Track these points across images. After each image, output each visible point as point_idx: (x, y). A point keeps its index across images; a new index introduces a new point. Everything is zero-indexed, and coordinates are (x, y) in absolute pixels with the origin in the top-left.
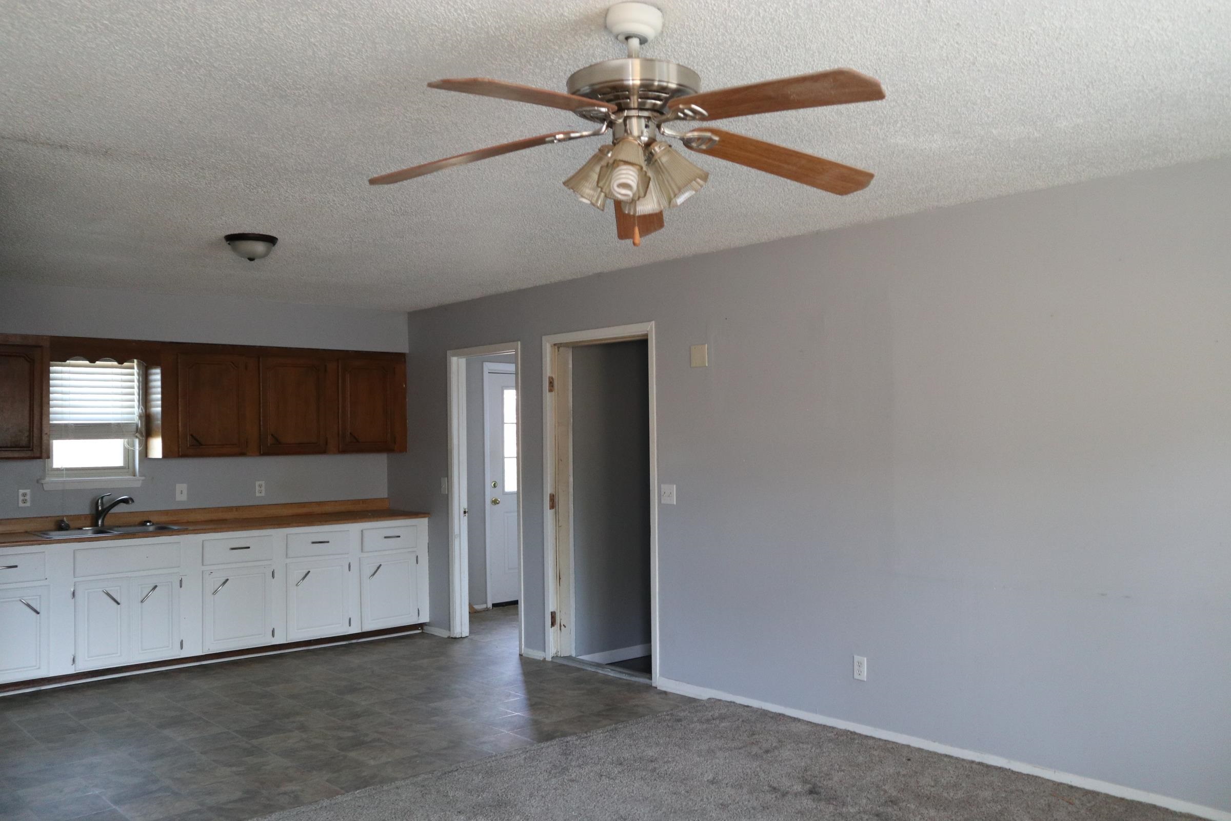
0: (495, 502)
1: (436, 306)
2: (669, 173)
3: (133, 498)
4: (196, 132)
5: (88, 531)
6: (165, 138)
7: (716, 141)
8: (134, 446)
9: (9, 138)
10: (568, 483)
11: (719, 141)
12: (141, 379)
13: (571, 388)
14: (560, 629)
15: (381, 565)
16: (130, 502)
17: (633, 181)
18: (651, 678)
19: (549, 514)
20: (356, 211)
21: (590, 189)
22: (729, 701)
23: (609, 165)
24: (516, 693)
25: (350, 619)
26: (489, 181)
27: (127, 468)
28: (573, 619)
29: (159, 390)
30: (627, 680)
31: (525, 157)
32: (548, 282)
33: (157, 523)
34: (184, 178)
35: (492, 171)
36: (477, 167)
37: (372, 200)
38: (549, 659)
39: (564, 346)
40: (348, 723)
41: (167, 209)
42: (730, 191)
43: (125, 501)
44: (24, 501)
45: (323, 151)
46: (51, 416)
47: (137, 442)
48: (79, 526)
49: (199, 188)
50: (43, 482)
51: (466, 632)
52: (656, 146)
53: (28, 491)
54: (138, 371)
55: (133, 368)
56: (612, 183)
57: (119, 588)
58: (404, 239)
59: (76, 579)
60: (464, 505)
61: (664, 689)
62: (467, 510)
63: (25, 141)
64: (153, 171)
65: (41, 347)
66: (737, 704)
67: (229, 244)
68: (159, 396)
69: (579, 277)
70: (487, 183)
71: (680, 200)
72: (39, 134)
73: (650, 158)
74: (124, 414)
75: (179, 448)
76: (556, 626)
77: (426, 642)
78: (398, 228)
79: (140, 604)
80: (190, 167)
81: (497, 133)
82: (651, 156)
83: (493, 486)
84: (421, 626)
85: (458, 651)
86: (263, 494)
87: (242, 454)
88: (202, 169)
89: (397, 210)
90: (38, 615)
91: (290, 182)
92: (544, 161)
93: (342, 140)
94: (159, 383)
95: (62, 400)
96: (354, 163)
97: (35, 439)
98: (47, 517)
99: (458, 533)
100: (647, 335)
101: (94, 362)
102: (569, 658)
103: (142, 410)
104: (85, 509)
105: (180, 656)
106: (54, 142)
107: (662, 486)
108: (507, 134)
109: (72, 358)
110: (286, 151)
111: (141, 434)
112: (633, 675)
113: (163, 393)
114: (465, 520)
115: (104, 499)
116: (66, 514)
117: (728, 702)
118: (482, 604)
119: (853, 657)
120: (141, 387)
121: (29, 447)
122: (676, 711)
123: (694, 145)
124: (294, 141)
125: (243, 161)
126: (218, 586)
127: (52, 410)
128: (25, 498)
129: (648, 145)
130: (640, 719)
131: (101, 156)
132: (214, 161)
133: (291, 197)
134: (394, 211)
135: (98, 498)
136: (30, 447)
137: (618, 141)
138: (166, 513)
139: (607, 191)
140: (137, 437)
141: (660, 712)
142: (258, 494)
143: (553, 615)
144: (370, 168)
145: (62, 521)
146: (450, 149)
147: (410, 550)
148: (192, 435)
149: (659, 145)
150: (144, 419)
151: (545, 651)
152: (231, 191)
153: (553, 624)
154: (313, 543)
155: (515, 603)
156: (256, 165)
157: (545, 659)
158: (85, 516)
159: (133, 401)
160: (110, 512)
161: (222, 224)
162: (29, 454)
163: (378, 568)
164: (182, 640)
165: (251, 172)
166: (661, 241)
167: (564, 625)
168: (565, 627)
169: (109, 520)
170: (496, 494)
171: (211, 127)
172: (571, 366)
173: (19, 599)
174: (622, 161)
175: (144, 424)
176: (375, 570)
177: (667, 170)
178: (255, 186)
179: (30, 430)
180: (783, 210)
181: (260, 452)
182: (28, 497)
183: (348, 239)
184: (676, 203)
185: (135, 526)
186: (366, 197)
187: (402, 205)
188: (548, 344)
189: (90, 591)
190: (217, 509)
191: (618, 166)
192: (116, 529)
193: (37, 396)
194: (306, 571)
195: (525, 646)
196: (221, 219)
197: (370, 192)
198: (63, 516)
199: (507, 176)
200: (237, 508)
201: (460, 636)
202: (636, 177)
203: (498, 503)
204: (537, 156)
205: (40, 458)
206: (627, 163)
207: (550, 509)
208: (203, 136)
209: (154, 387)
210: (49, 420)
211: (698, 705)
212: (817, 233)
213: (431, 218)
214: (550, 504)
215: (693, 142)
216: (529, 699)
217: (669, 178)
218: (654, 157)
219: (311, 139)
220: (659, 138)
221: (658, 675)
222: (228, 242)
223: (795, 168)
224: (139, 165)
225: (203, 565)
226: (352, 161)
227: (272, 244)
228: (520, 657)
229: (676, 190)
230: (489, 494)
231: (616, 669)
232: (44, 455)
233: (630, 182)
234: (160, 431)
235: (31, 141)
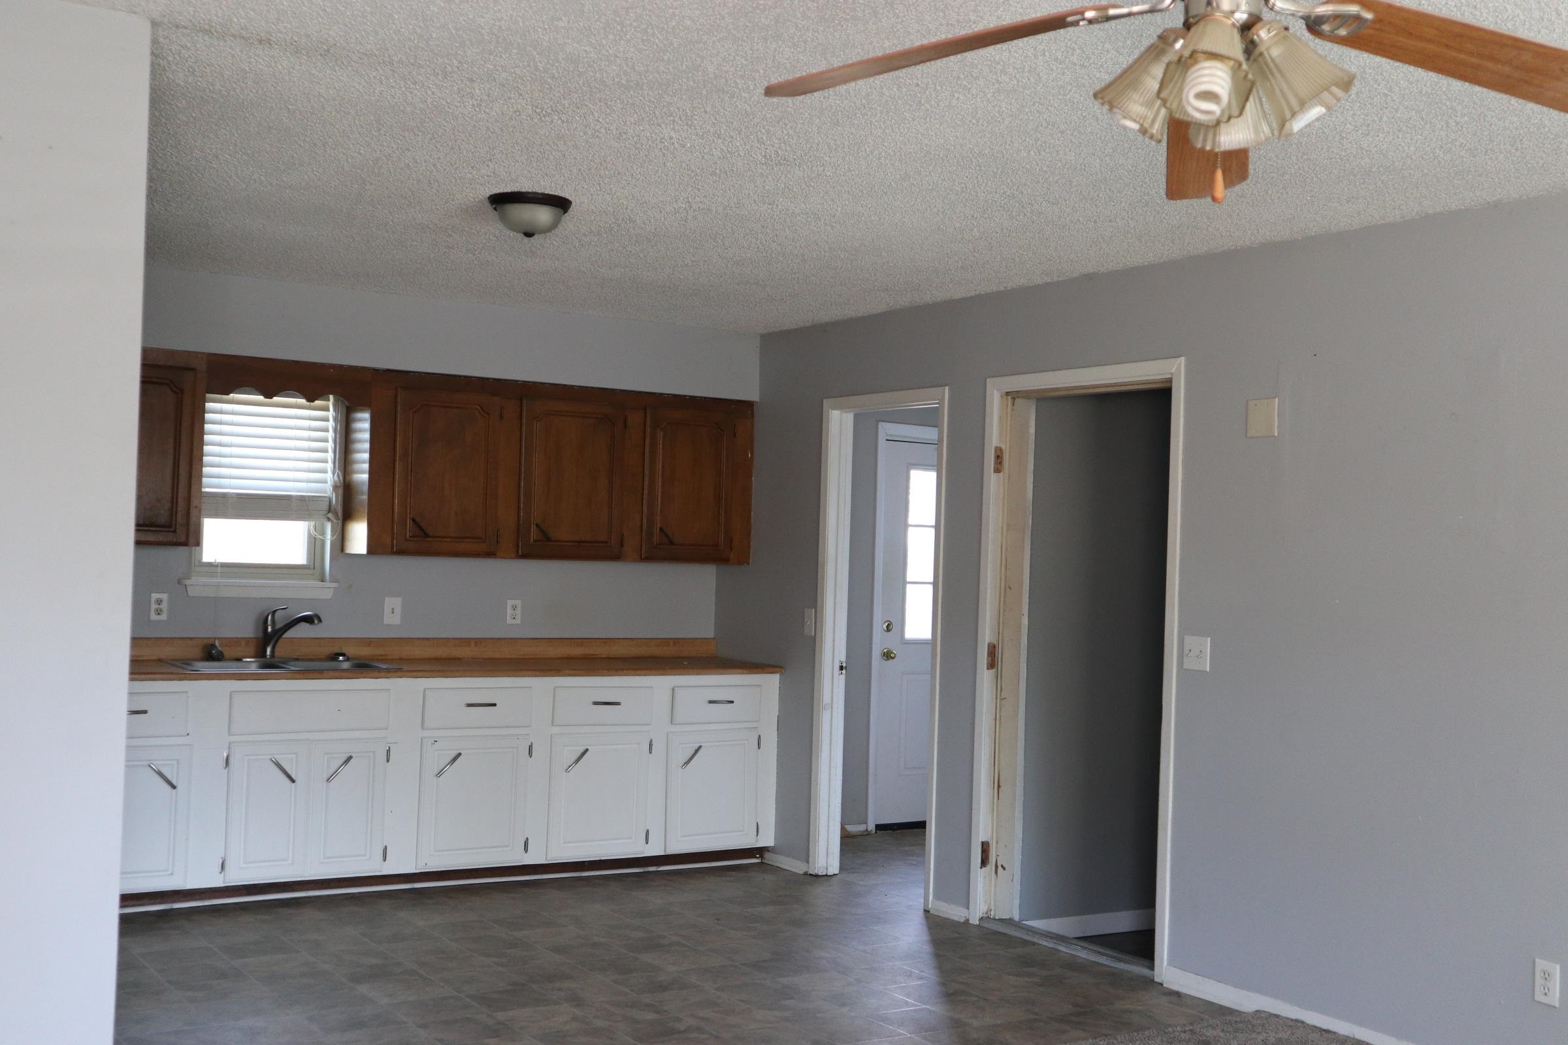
0: (888, 655)
1: (808, 324)
2: (1283, 76)
3: (319, 615)
4: (471, 17)
5: (251, 664)
6: (420, 27)
7: (1366, 20)
8: (323, 533)
9: (186, 28)
10: (1020, 627)
11: (1374, 21)
12: (339, 428)
13: (1031, 467)
14: (996, 872)
15: (700, 747)
16: (316, 622)
17: (1223, 88)
18: (1152, 968)
19: (985, 677)
20: (703, 157)
21: (1142, 105)
22: (1294, 1018)
23: (1183, 59)
24: (922, 972)
25: (648, 832)
26: (931, 106)
27: (313, 568)
28: (1018, 857)
29: (367, 446)
30: (1108, 966)
31: (998, 63)
32: (1002, 288)
33: (355, 659)
34: (440, 95)
35: (939, 88)
36: (915, 82)
37: (732, 137)
38: (975, 921)
39: (1023, 397)
40: (647, 999)
41: (408, 149)
42: (1348, 126)
43: (308, 620)
44: (159, 612)
45: (667, 51)
46: (204, 480)
47: (329, 527)
48: (239, 655)
49: (462, 114)
50: (188, 582)
51: (834, 868)
52: (1262, 28)
53: (164, 596)
54: (334, 414)
55: (326, 409)
56: (1185, 92)
57: (294, 756)
58: (775, 206)
59: (233, 739)
60: (841, 655)
61: (1175, 988)
62: (844, 665)
63: (208, 32)
64: (394, 84)
65: (193, 369)
66: (1308, 1025)
67: (495, 209)
68: (366, 456)
69: (1055, 279)
70: (927, 110)
71: (1297, 125)
72: (231, 21)
73: (1250, 48)
74: (310, 482)
75: (393, 539)
76: (988, 867)
77: (770, 877)
78: (767, 187)
79: (325, 783)
80: (452, 77)
81: (958, 21)
82: (1250, 46)
83: (886, 628)
84: (760, 851)
85: (821, 897)
86: (518, 621)
87: (490, 554)
88: (472, 81)
89: (770, 156)
90: (175, 790)
91: (606, 104)
92: (1029, 71)
93: (701, 33)
94: (366, 436)
95: (220, 456)
96: (714, 73)
97: (179, 514)
98: (191, 639)
99: (829, 702)
100: (1170, 381)
101: (271, 398)
102: (1009, 922)
103: (339, 477)
104: (247, 630)
105: (381, 871)
106: (252, 33)
107: (1188, 639)
108: (974, 23)
109: (237, 390)
110: (608, 51)
111: (336, 514)
112: (1120, 960)
113: (373, 451)
114: (841, 680)
115: (277, 615)
116: (220, 636)
117: (1292, 1020)
118: (860, 823)
119: (1534, 962)
120: (338, 440)
121: (169, 527)
122: (1199, 1026)
123: (1326, 28)
124: (622, 34)
125: (537, 69)
126: (444, 765)
127: (206, 470)
128: (161, 606)
129: (1246, 28)
130: (1135, 1034)
131: (319, 57)
132: (491, 67)
133: (603, 130)
134: (765, 157)
135: (266, 614)
136: (171, 527)
137: (1197, 19)
138: (368, 642)
139: (1174, 106)
140: (329, 519)
141: (1170, 1026)
142: (509, 621)
143: (985, 847)
144: (738, 81)
145: (213, 646)
146: (874, 49)
147: (746, 725)
148: (414, 520)
149: (1268, 26)
150: (341, 491)
151: (968, 908)
152: (511, 119)
153: (984, 862)
154: (596, 703)
155: (921, 825)
156: (556, 75)
157: (968, 920)
158: (247, 641)
159: (326, 461)
160: (283, 636)
161: (488, 176)
162: (170, 537)
163: (697, 751)
164: (386, 847)
165: (547, 86)
166: (1209, 218)
167: (1002, 866)
168: (1004, 869)
169: (282, 650)
170: (889, 642)
171: (495, 9)
172: (1032, 430)
173: (147, 763)
174: (1205, 53)
175: (340, 498)
176: (692, 753)
177: (1280, 71)
178: (549, 111)
179: (172, 498)
180: (1439, 162)
181: (518, 552)
182: (164, 606)
183: (684, 206)
184: (1292, 129)
185: (320, 660)
186: (723, 132)
187: (780, 148)
188: (995, 391)
189: (251, 757)
190: (446, 641)
191: (1196, 62)
192: (293, 663)
193: (184, 448)
194: (582, 749)
195: (933, 896)
196: (488, 166)
197: (732, 123)
198: (215, 638)
199: (961, 97)
200: (478, 642)
201: (824, 874)
202: (1228, 79)
203: (893, 658)
204: (1019, 62)
205: (185, 544)
206: (1213, 56)
207: (988, 669)
208: (480, 25)
209: (360, 441)
210: (200, 485)
211: (1238, 1019)
212: (1496, 206)
213: (824, 171)
214: (988, 659)
215: (1323, 23)
216: (943, 984)
217: (1285, 87)
218: (1258, 48)
219: (650, 31)
220: (1266, 15)
221: (1165, 963)
222: (494, 206)
223: (1507, 69)
224: (374, 74)
225: (423, 728)
226: (711, 69)
227: (562, 211)
228: (925, 914)
229: (1295, 104)
230: (879, 641)
231: (1090, 947)
232: (192, 540)
233: (1215, 89)
234: (366, 511)
235: (217, 32)
